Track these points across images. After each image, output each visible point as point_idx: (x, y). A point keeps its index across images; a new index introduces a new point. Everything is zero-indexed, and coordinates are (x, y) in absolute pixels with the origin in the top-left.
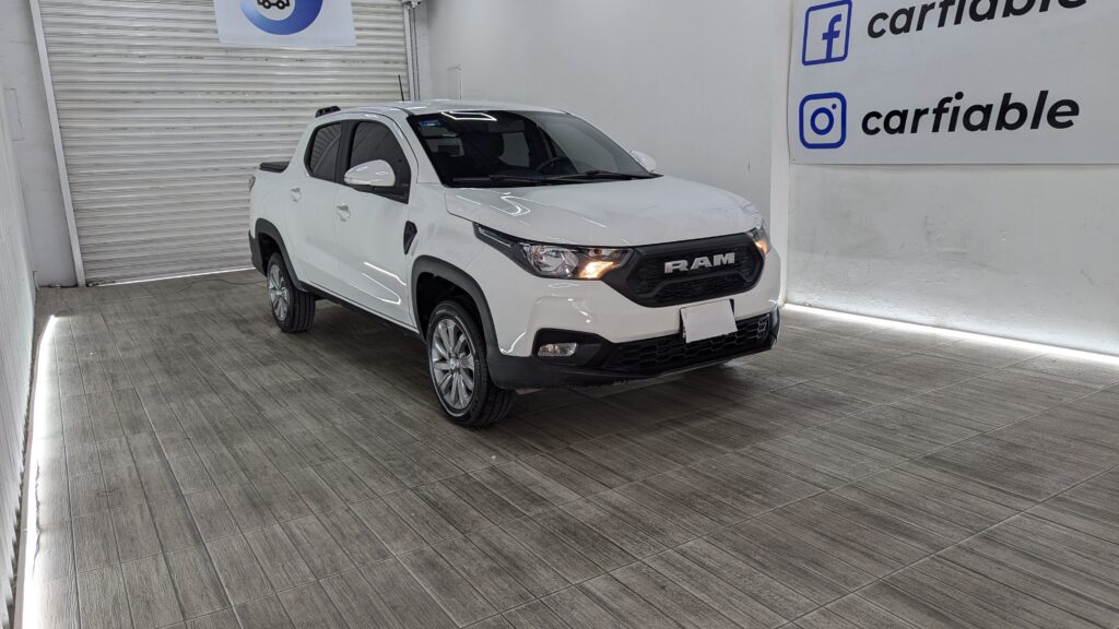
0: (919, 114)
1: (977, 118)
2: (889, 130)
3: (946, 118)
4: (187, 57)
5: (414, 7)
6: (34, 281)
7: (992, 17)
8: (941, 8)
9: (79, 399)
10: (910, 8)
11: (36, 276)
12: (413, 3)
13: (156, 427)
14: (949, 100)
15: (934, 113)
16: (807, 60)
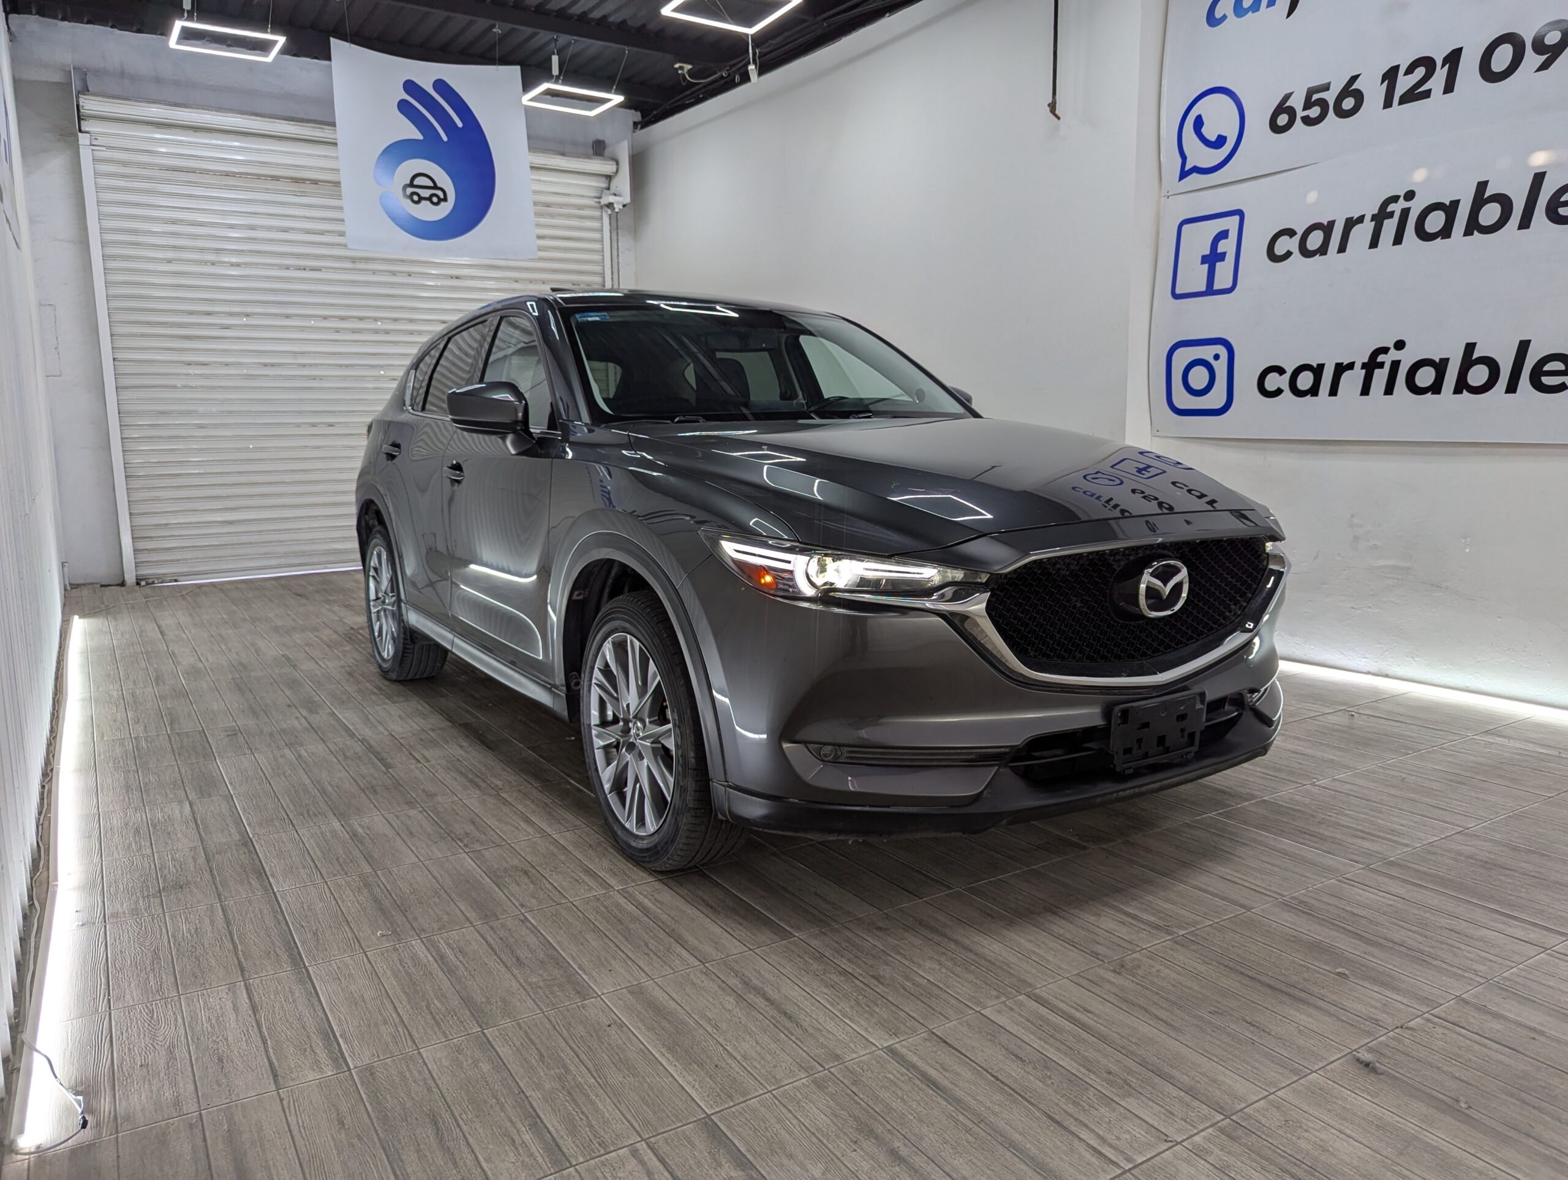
0: (1341, 369)
1: (1426, 376)
2: (1297, 392)
3: (1380, 377)
4: (298, 268)
5: (617, 210)
6: (63, 575)
7: (1449, 236)
8: (1373, 223)
9: (122, 745)
10: (1329, 222)
11: (66, 569)
12: (615, 205)
13: (235, 788)
14: (1385, 350)
15: (1362, 368)
16: (1178, 291)
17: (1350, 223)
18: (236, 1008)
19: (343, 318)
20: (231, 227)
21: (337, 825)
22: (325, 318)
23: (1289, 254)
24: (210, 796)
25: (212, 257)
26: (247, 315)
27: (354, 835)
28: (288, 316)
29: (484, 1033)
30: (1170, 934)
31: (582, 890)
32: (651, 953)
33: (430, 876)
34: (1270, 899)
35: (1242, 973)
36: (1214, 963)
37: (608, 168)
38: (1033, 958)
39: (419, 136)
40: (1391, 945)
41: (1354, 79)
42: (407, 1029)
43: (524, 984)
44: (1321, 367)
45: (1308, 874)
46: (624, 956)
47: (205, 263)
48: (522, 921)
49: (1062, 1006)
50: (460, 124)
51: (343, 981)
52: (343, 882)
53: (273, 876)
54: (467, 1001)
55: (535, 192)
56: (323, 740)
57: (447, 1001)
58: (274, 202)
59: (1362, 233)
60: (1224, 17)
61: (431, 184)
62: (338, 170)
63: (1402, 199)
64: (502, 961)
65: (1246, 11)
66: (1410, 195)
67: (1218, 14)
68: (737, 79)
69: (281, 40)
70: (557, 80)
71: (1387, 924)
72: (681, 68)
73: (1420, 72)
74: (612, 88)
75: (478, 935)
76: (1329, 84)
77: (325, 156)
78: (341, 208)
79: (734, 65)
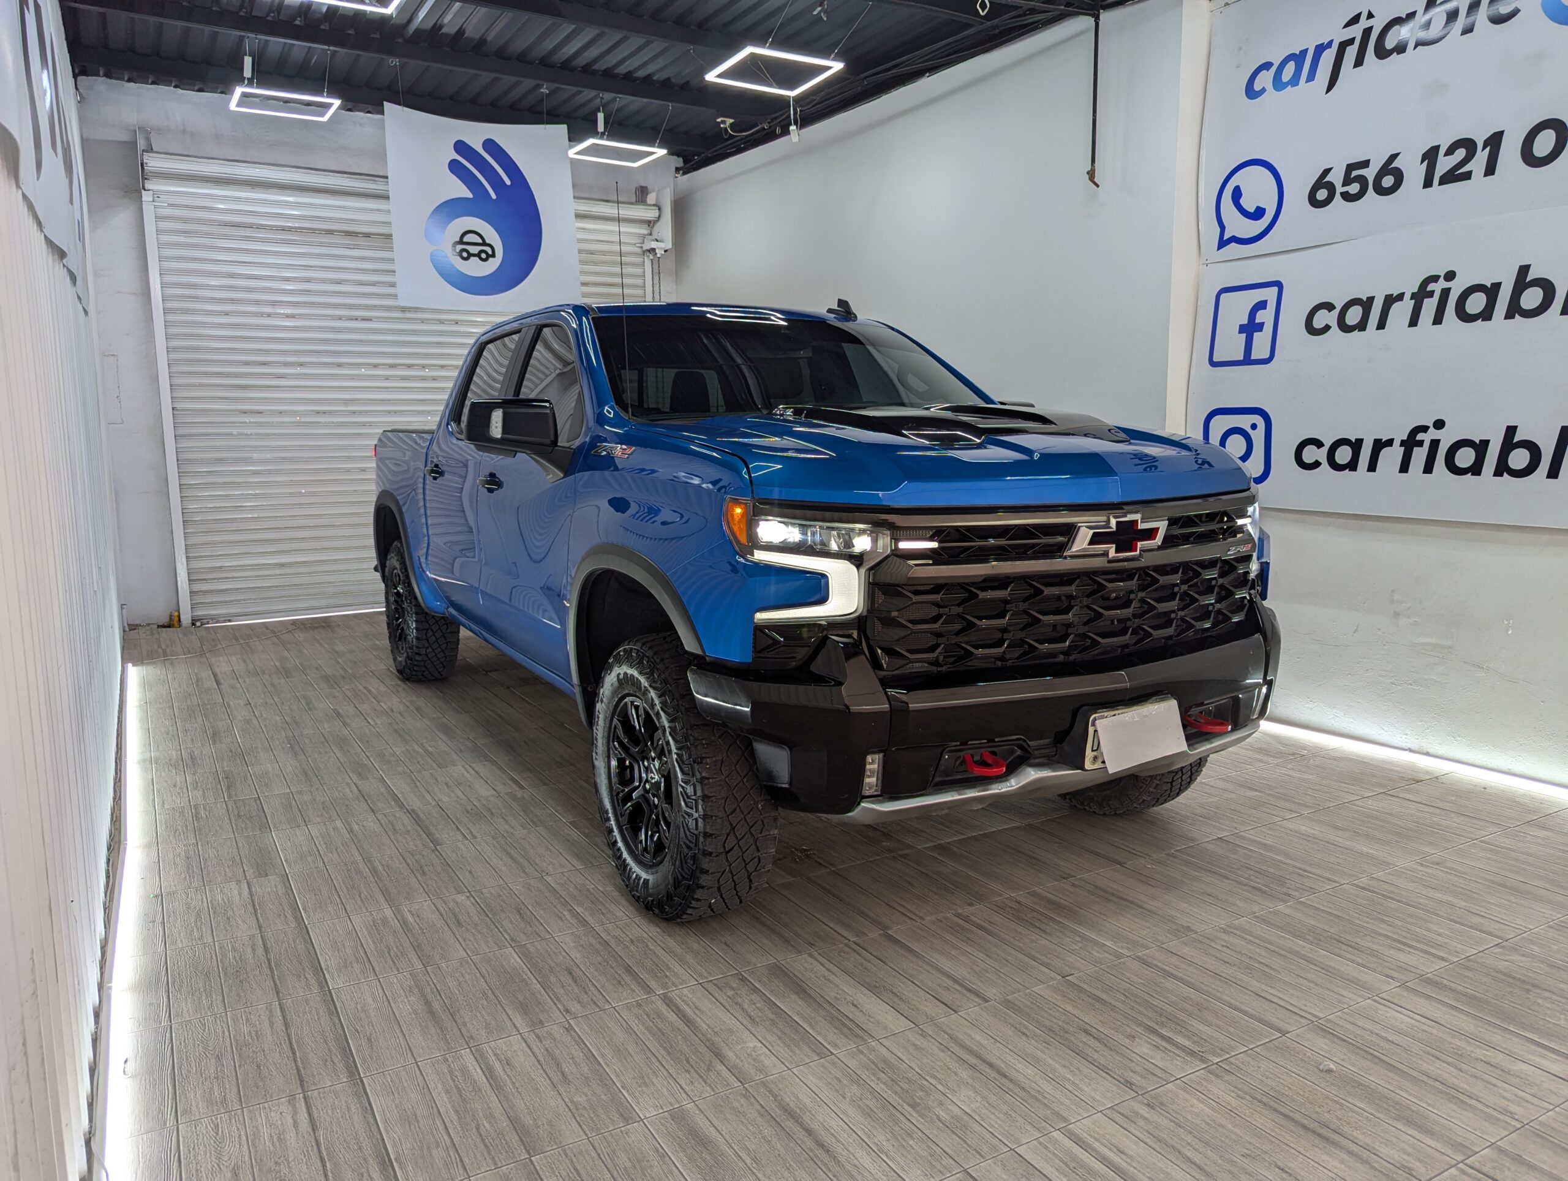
0: (1380, 445)
1: (1465, 457)
2: (1336, 466)
3: (1419, 455)
4: (351, 319)
5: (658, 255)
6: (122, 616)
7: (1490, 319)
8: (1413, 301)
9: (182, 813)
10: (1368, 298)
11: (124, 611)
12: (657, 251)
13: (290, 866)
14: (1424, 429)
15: (1401, 446)
16: (1215, 359)
17: (1390, 300)
18: (296, 1124)
19: (392, 366)
20: (287, 279)
21: (388, 912)
22: (375, 366)
23: (1327, 328)
24: (267, 875)
25: (268, 309)
26: (301, 365)
27: (404, 923)
28: (340, 365)
29: (531, 1161)
30: (1204, 1062)
31: (624, 993)
32: (692, 1070)
33: (478, 974)
34: (1305, 1022)
35: (1275, 1110)
36: (1248, 1097)
37: (651, 214)
38: (1067, 1086)
39: (470, 195)
40: (1425, 1079)
41: (1394, 157)
42: (458, 1154)
43: (569, 1104)
44: (1360, 442)
45: (1344, 993)
46: (665, 1073)
47: (262, 315)
48: (567, 1029)
49: (1096, 1145)
50: (508, 182)
51: (396, 1095)
52: (395, 981)
53: (327, 969)
54: (515, 1123)
55: (580, 241)
56: (373, 811)
57: (496, 1123)
58: (328, 255)
59: (1401, 312)
60: (1263, 90)
61: (480, 241)
62: (390, 223)
63: (1442, 278)
64: (548, 1076)
65: (1286, 85)
66: (1450, 276)
67: (1257, 87)
68: (778, 131)
69: (337, 103)
70: (602, 136)
71: (1421, 1053)
72: (724, 122)
73: (1461, 153)
74: (656, 141)
75: (524, 1045)
76: (1368, 161)
77: (378, 210)
78: (392, 260)
79: (776, 118)
